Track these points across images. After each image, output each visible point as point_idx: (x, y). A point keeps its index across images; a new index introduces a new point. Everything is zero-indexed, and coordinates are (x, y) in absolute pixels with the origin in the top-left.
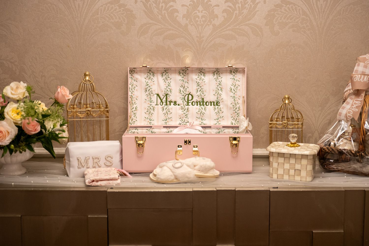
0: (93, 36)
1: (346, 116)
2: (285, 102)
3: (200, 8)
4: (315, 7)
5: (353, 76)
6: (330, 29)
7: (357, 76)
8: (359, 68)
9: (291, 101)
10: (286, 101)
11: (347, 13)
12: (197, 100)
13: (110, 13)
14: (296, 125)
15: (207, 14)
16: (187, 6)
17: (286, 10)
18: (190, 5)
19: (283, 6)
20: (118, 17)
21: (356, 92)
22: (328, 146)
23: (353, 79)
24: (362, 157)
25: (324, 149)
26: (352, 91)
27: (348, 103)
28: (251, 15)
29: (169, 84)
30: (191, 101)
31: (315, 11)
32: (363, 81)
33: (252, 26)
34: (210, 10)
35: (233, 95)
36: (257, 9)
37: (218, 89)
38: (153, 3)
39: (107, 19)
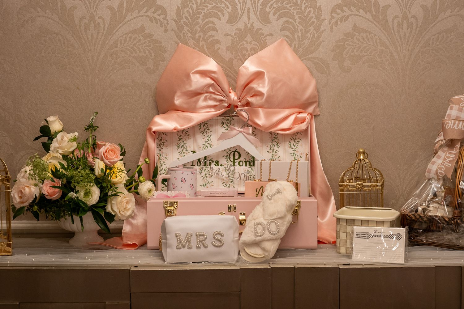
0: (110, 74)
1: (437, 173)
2: (360, 158)
3: (249, 38)
4: (397, 35)
5: (445, 123)
6: (417, 64)
7: (450, 122)
8: (453, 112)
9: (367, 157)
10: (360, 156)
11: (438, 43)
12: (246, 159)
13: (132, 46)
14: (374, 187)
15: (257, 46)
16: (232, 36)
17: (359, 40)
18: (235, 35)
19: (355, 35)
20: (142, 51)
21: (450, 143)
22: (415, 213)
23: (445, 126)
24: (458, 225)
25: (409, 216)
26: (444, 141)
27: (439, 157)
28: (314, 47)
29: (208, 138)
30: (238, 161)
31: (396, 41)
32: (458, 128)
33: (316, 61)
34: (261, 40)
35: (293, 152)
36: (321, 39)
37: (273, 144)
38: (187, 32)
39: (129, 53)
